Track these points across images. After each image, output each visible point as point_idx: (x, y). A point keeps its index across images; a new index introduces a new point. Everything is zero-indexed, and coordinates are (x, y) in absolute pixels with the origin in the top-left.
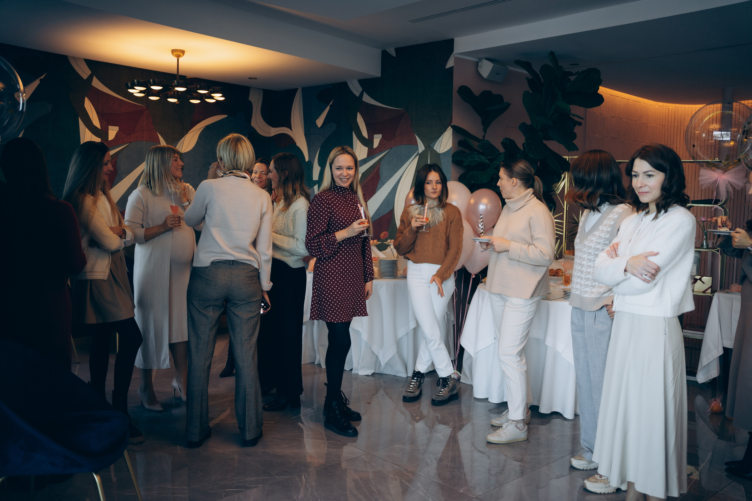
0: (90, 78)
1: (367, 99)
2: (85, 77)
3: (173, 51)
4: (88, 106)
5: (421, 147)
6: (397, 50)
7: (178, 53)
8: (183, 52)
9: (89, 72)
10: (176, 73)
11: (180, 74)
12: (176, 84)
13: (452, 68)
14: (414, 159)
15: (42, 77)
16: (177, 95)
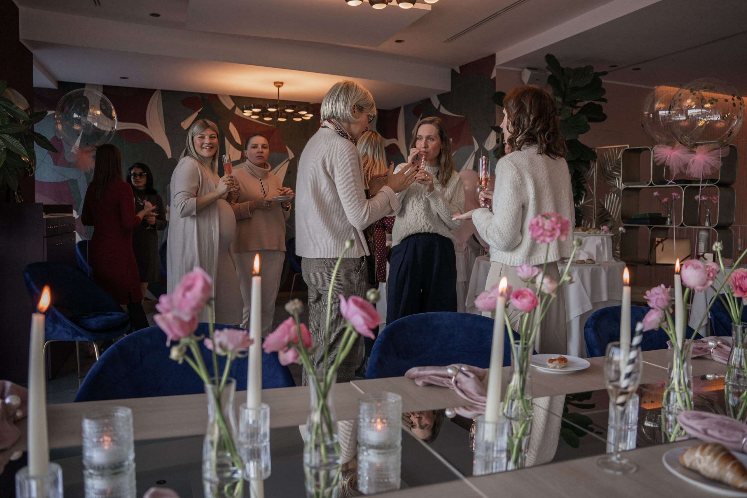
0: (234, 109)
1: (443, 110)
2: (230, 108)
3: (275, 83)
4: (232, 128)
5: (477, 147)
6: (461, 68)
7: (278, 84)
8: (282, 83)
9: (233, 104)
10: (277, 98)
11: (280, 99)
12: (268, 106)
13: (495, 78)
14: (471, 158)
15: (200, 110)
16: (271, 114)
